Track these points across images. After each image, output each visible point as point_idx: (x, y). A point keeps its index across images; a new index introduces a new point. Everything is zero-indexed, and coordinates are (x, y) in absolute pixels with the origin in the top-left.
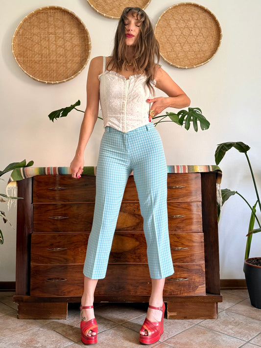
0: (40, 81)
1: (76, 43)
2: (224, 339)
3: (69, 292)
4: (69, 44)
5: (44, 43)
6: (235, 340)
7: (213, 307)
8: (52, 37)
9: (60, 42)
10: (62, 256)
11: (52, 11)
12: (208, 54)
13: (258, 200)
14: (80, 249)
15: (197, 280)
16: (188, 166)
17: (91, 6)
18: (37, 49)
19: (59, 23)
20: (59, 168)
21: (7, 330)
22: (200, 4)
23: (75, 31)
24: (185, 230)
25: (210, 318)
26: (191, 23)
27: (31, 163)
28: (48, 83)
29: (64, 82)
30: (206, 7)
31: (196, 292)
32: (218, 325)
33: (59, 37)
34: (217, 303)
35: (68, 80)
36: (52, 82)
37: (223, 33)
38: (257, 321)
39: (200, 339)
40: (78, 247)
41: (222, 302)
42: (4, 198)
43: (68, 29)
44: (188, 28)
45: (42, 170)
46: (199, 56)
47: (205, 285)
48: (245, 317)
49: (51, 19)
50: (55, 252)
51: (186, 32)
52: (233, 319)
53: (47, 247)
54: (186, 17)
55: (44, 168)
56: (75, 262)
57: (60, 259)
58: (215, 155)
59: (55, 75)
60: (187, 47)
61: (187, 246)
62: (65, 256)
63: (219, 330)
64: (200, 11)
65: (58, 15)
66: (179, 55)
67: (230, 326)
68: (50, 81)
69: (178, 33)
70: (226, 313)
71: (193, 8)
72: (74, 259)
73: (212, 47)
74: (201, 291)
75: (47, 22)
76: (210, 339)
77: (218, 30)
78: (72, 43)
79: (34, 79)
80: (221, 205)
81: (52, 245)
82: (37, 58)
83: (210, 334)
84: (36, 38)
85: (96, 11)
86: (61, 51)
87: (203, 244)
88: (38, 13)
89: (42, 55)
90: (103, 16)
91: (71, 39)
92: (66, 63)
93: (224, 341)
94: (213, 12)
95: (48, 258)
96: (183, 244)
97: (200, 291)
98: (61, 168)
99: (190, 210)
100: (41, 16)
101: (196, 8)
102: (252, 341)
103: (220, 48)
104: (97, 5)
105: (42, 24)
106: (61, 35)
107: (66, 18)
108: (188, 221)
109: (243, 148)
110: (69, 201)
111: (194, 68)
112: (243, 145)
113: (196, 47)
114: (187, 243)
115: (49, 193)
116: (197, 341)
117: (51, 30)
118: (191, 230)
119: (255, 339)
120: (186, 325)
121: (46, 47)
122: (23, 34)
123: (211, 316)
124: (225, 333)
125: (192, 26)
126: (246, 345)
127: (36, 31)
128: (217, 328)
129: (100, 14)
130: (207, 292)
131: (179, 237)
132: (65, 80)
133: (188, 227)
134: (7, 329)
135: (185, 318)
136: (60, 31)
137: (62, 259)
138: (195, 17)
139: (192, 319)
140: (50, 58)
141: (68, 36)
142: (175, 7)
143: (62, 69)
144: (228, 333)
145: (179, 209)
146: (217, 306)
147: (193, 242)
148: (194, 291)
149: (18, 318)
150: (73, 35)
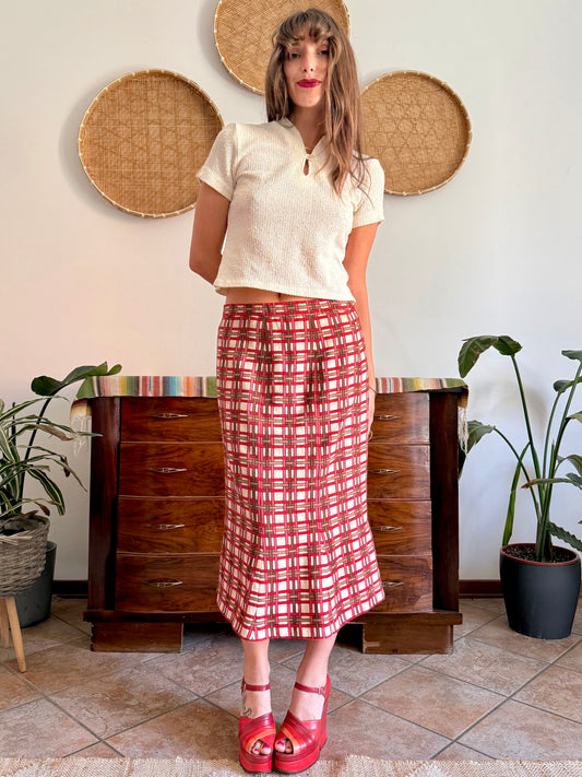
0: (130, 213)
1: (199, 142)
2: (467, 691)
3: (186, 605)
4: (187, 142)
5: (139, 140)
6: (487, 694)
7: (445, 633)
8: (154, 129)
9: (169, 139)
10: (174, 539)
11: (154, 79)
12: (444, 169)
13: (531, 443)
14: (206, 527)
15: (418, 585)
16: (403, 379)
17: (228, 71)
18: (125, 149)
19: (168, 104)
20: (164, 378)
21: (73, 673)
22: (433, 75)
23: (198, 117)
24: (398, 495)
25: (439, 653)
26: (416, 111)
27: (117, 368)
28: (146, 217)
29: (176, 215)
30: (444, 80)
31: (416, 606)
32: (453, 665)
33: (168, 130)
34: (452, 627)
35: (183, 212)
36: (154, 215)
37: (472, 131)
38: (522, 659)
39: (424, 692)
40: (203, 524)
41: (461, 623)
42: (68, 434)
43: (184, 114)
44: (409, 119)
45: (134, 382)
46: (428, 173)
47: (431, 594)
48: (500, 651)
49: (152, 95)
50: (162, 531)
51: (405, 126)
52: (479, 655)
53: (148, 522)
54: (406, 98)
55: (138, 378)
56: (197, 551)
57: (170, 543)
58: (460, 360)
59: (158, 201)
60: (405, 156)
61: (401, 524)
62: (180, 540)
63: (455, 674)
64: (431, 88)
65: (166, 87)
66: (392, 170)
67: (476, 668)
68: (150, 212)
69: (390, 127)
70: (467, 643)
71: (420, 82)
72: (196, 544)
73: (452, 155)
74: (425, 604)
75: (146, 100)
76: (443, 692)
77: (465, 125)
78: (191, 141)
79: (120, 209)
80: (466, 451)
81: (156, 518)
82: (125, 168)
83: (441, 683)
84: (123, 131)
85: (238, 82)
86: (170, 156)
87: (430, 521)
88: (128, 81)
89: (135, 164)
90: (251, 91)
91: (190, 133)
92: (180, 178)
93: (466, 695)
94: (456, 91)
95: (148, 542)
96: (393, 521)
97: (421, 605)
98: (168, 378)
99: (408, 460)
100: (134, 87)
101: (425, 83)
102: (518, 695)
103: (467, 160)
104: (240, 71)
105: (135, 103)
106: (172, 124)
107: (181, 92)
108: (404, 480)
109: (508, 347)
110: (187, 439)
111: (418, 194)
112: (508, 343)
113: (422, 156)
114: (400, 520)
115: (150, 425)
116: (420, 697)
117: (152, 116)
118: (410, 496)
119: (522, 692)
120: (397, 665)
121: (142, 148)
122: (99, 122)
123: (440, 650)
124: (468, 680)
125: (417, 117)
126: (507, 703)
127: (123, 116)
128: (453, 672)
129: (245, 87)
130: (436, 605)
131: (387, 508)
132: (177, 212)
133: (405, 491)
134: (73, 670)
135: (395, 651)
136: (169, 117)
137: (175, 545)
138: (423, 98)
139: (406, 653)
140: (149, 168)
141: (184, 127)
142: (386, 79)
143: (171, 191)
144: (474, 680)
145: (388, 457)
146: (452, 631)
147: (414, 517)
148: (413, 604)
149: (92, 650)
150: (193, 127)
